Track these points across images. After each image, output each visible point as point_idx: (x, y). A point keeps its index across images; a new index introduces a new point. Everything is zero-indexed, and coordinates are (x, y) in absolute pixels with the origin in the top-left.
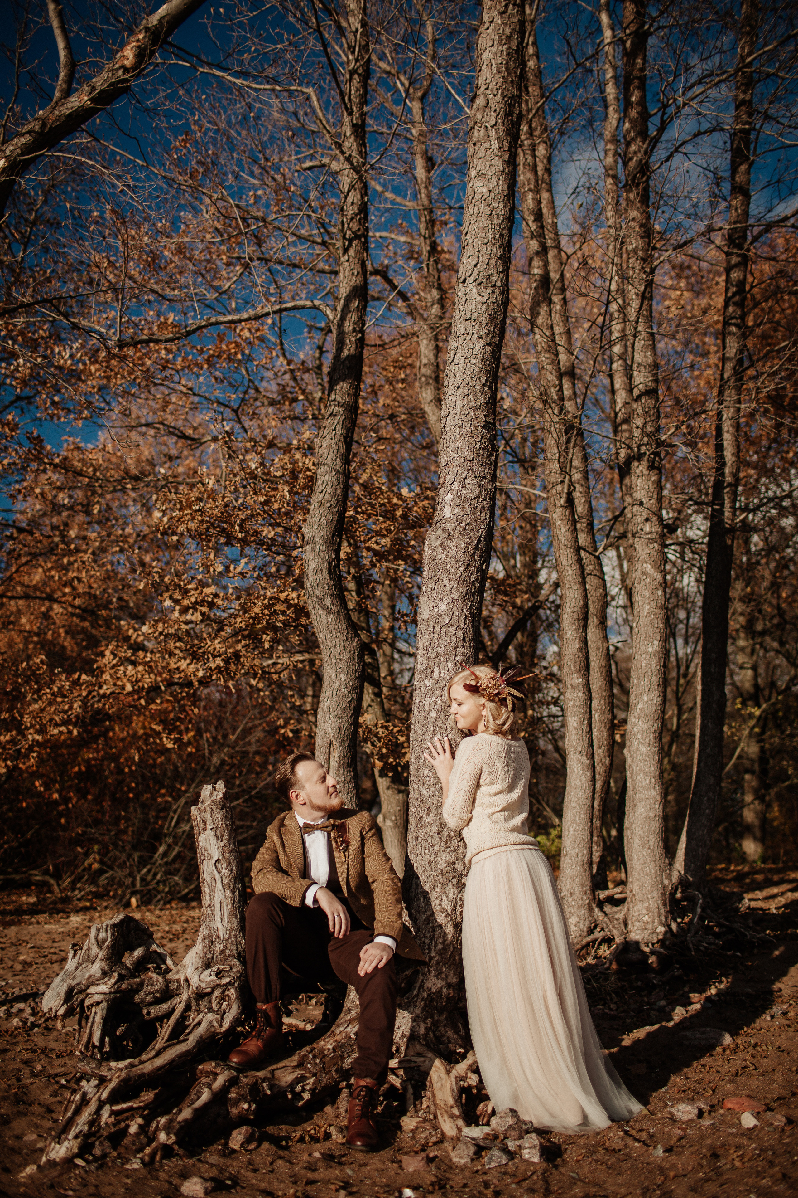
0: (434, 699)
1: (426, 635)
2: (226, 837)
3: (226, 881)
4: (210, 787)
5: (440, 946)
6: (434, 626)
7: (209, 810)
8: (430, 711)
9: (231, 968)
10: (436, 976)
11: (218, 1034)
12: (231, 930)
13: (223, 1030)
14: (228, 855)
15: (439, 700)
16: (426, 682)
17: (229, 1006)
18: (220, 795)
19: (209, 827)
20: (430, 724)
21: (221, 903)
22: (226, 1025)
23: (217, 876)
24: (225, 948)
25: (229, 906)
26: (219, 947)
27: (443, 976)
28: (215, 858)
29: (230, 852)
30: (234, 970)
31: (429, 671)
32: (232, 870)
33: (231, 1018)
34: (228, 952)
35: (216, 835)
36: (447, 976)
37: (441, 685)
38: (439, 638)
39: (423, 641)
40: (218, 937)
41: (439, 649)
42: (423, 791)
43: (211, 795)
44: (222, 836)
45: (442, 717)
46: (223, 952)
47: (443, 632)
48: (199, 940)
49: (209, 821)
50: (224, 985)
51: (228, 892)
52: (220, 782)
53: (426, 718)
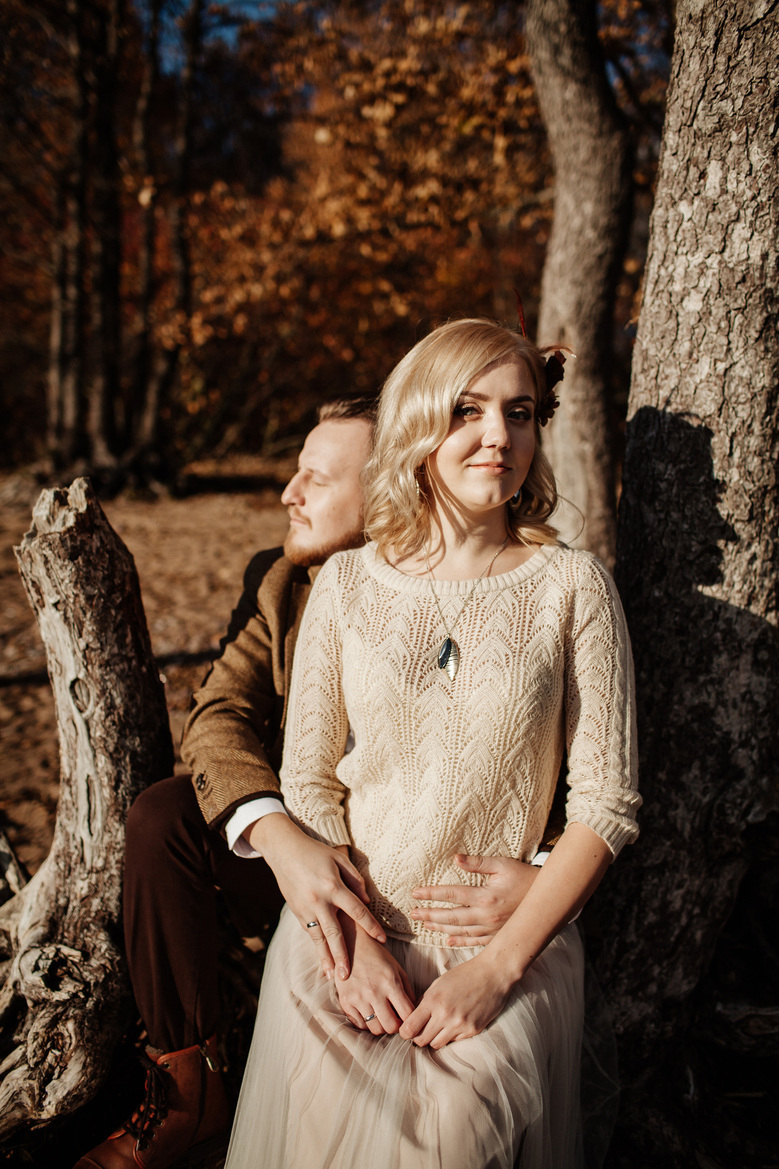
0: (699, 257)
1: (694, 65)
2: (89, 626)
3: (98, 732)
4: (48, 495)
5: (652, 918)
6: (718, 34)
7: (39, 559)
8: (685, 294)
9: (86, 955)
10: (632, 993)
11: (34, 1122)
12: (109, 848)
13: (45, 1116)
14: (97, 672)
15: (713, 261)
16: (684, 208)
17: (62, 1063)
18: (71, 522)
19: (50, 599)
20: (683, 332)
21: (89, 782)
22: (50, 1110)
23: (79, 719)
24: (94, 891)
25: (107, 792)
26: (81, 887)
27: (653, 988)
28: (71, 676)
29: (105, 664)
30: (94, 963)
31: (693, 172)
32: (110, 708)
33: (61, 1094)
34: (96, 903)
35: (66, 619)
36: (662, 985)
37: (723, 217)
38: (729, 70)
39: (684, 82)
40: (82, 860)
41: (726, 106)
42: (650, 517)
43: (51, 519)
44: (81, 625)
45: (718, 311)
46: (85, 900)
47: (746, 47)
48: (52, 855)
49: (46, 586)
50: (59, 1003)
51: (102, 760)
52: (76, 483)
53: (673, 314)
